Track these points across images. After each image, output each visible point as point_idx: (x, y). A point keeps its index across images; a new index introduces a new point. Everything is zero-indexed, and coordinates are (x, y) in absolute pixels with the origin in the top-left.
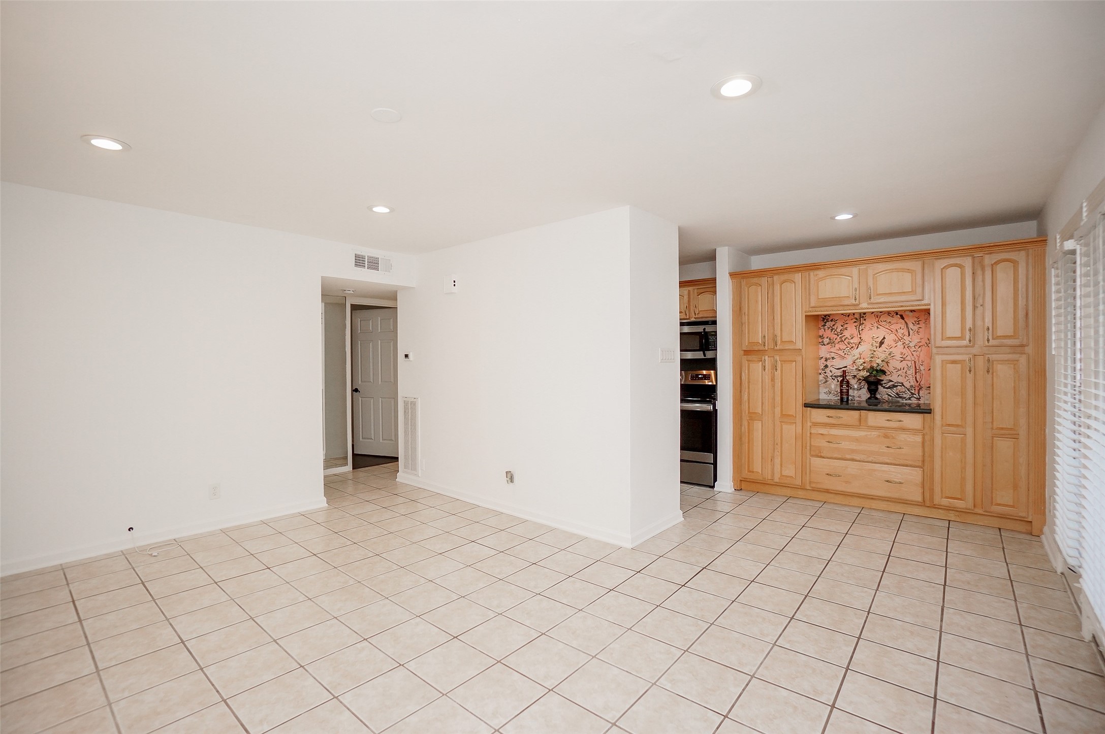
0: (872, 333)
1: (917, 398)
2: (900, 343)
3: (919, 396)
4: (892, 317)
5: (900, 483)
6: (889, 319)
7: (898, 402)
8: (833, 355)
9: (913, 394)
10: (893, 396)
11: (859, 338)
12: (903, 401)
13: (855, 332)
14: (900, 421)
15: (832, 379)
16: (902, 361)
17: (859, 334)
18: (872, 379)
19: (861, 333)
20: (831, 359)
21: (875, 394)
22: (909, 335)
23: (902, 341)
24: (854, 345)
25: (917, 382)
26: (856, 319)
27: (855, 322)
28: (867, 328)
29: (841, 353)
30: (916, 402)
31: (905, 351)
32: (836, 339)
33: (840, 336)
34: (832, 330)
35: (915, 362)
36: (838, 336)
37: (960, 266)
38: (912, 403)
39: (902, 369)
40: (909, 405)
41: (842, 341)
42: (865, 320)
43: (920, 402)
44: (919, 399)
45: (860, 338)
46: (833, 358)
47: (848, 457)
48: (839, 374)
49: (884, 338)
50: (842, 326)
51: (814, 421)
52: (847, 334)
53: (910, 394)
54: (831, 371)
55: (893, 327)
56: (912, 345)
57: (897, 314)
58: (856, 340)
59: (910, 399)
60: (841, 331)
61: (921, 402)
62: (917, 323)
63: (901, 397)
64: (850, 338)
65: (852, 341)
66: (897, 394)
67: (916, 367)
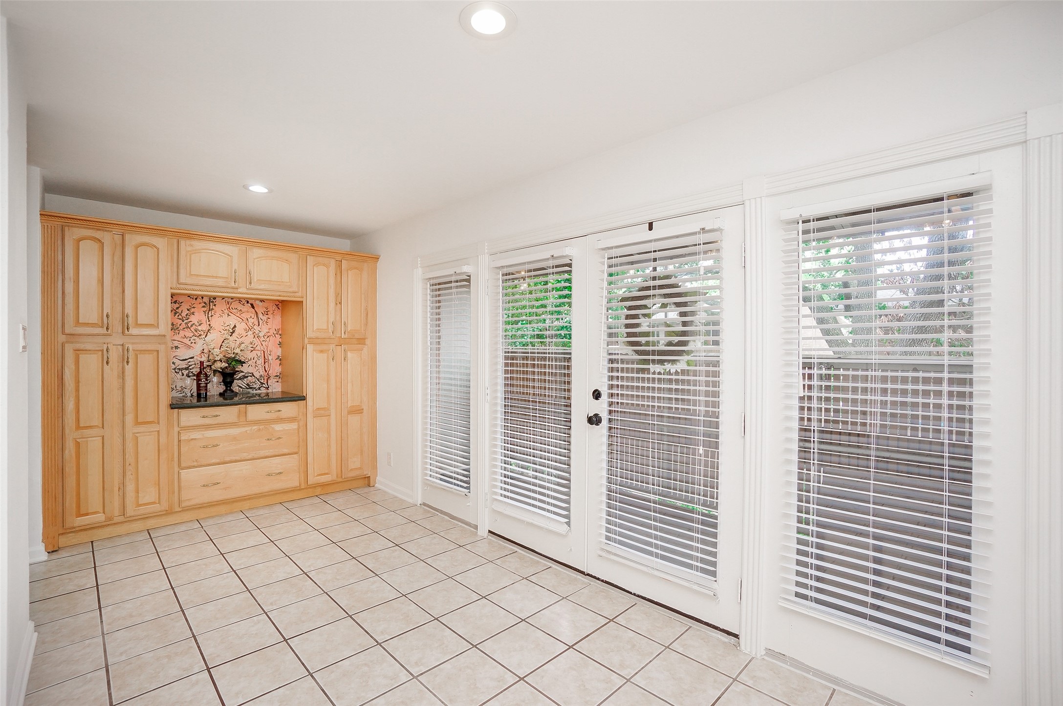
0: (221, 321)
1: (266, 388)
2: (250, 333)
3: (268, 385)
4: (243, 305)
5: (281, 473)
6: (240, 307)
7: (249, 393)
8: (176, 344)
9: (262, 383)
10: (244, 387)
11: (208, 326)
12: (253, 392)
13: (204, 318)
14: (280, 411)
15: (176, 372)
16: (252, 351)
17: (207, 321)
18: (228, 371)
19: (210, 319)
20: (174, 349)
21: (230, 387)
22: (259, 325)
23: (252, 330)
24: (202, 333)
25: (266, 371)
26: (205, 303)
27: (204, 307)
28: (217, 315)
29: (186, 341)
30: (265, 391)
31: (256, 341)
32: (180, 325)
33: (185, 321)
34: (175, 313)
35: (264, 352)
36: (183, 321)
37: (327, 266)
38: (262, 393)
39: (252, 359)
40: (259, 395)
41: (188, 327)
42: (215, 305)
43: (268, 391)
44: (267, 388)
45: (210, 325)
46: (177, 347)
48: (184, 366)
49: (235, 326)
50: (188, 310)
51: (182, 424)
52: (194, 319)
53: (260, 384)
54: (174, 363)
55: (244, 316)
56: (261, 334)
57: (248, 302)
58: (204, 327)
59: (259, 389)
60: (187, 315)
61: (270, 391)
62: (266, 313)
63: (251, 388)
64: (197, 324)
65: (200, 328)
66: (248, 385)
67: (265, 357)
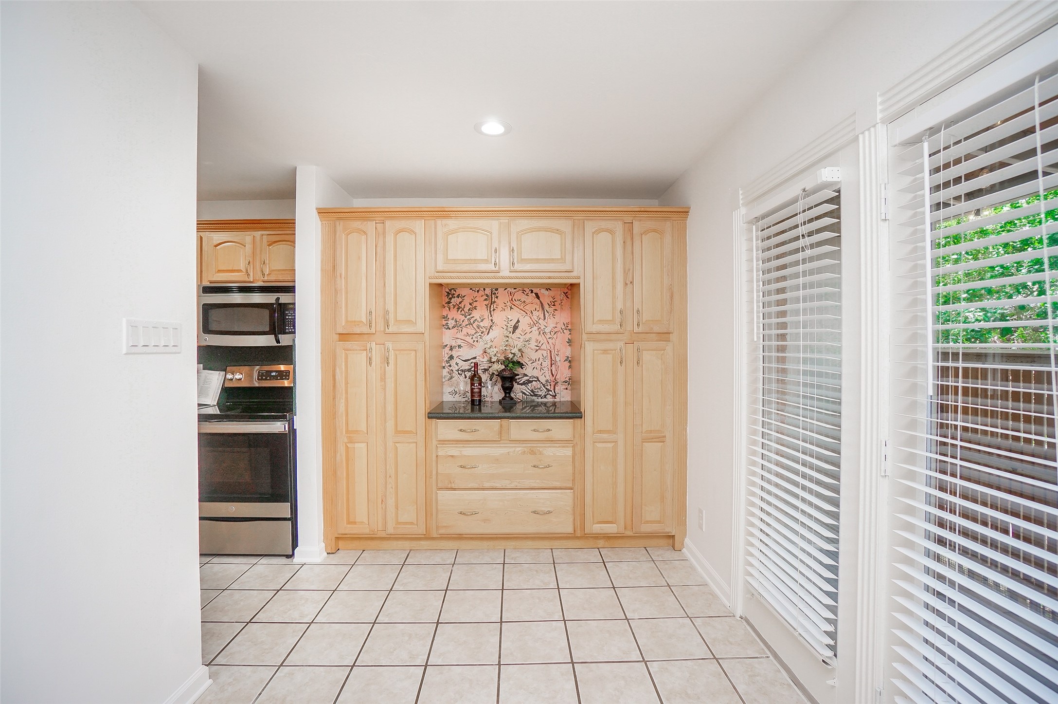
0: (503, 316)
1: (553, 396)
2: (535, 328)
3: (555, 392)
4: (527, 295)
5: (549, 512)
6: (524, 298)
7: (533, 401)
8: (459, 342)
9: (548, 390)
10: (528, 394)
11: (490, 321)
12: (538, 400)
13: (486, 313)
14: (549, 430)
15: (459, 374)
16: (537, 350)
17: (490, 315)
18: (507, 374)
19: (492, 314)
20: (457, 348)
21: (509, 393)
22: (545, 319)
23: (537, 325)
24: (485, 330)
25: (553, 375)
26: (487, 296)
27: (486, 300)
28: (500, 308)
29: (469, 339)
30: (552, 400)
31: (541, 338)
32: (463, 322)
33: (468, 317)
34: (458, 309)
35: (550, 351)
36: (466, 317)
37: (611, 232)
38: (548, 402)
39: (537, 360)
40: (545, 404)
41: (470, 324)
42: (497, 297)
43: (555, 400)
44: (554, 396)
45: (492, 320)
46: (460, 346)
47: (487, 485)
48: (467, 368)
49: (518, 321)
50: (470, 304)
51: (440, 437)
52: (476, 314)
53: (545, 390)
54: (457, 364)
55: (528, 308)
56: (547, 330)
57: (532, 292)
58: (486, 323)
59: (545, 396)
60: (469, 310)
61: (557, 399)
62: (553, 304)
63: (536, 395)
64: (480, 320)
65: (482, 324)
66: (532, 391)
67: (551, 358)
